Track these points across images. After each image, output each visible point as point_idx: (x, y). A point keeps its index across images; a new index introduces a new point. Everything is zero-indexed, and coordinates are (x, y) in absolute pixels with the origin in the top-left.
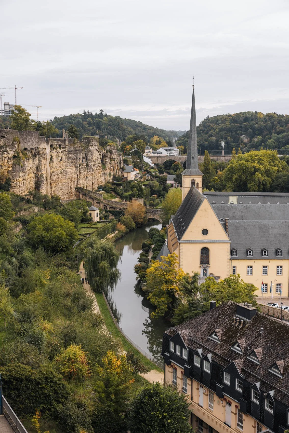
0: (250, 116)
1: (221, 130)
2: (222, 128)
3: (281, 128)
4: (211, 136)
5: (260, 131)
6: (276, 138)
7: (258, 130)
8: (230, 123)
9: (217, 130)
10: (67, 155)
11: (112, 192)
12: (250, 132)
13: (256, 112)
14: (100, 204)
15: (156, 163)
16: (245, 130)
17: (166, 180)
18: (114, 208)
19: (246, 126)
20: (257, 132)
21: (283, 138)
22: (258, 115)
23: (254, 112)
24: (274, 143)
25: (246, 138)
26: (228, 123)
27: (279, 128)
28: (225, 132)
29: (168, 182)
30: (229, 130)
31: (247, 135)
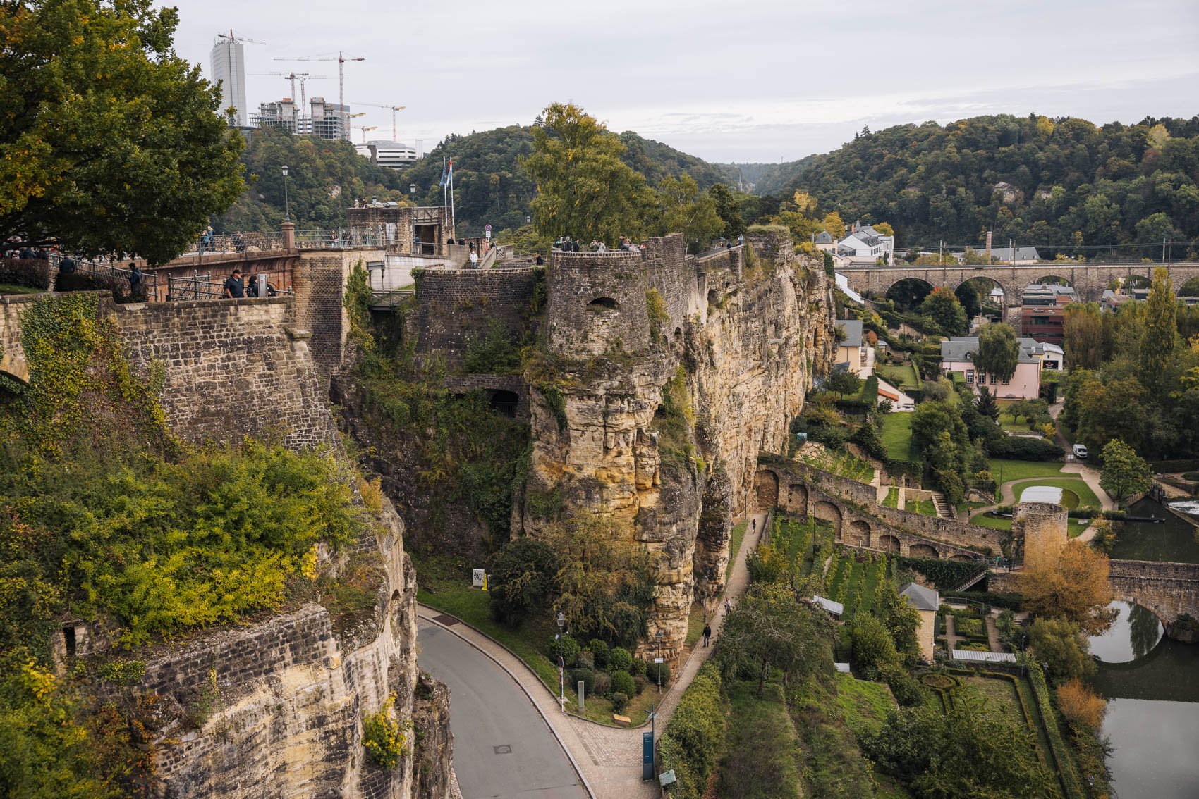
0: (1017, 127)
1: (932, 169)
2: (935, 163)
3: (1122, 162)
4: (902, 184)
5: (1055, 173)
6: (1110, 190)
7: (1046, 167)
8: (959, 150)
9: (922, 168)
10: (743, 326)
11: (851, 447)
12: (1024, 173)
13: (1033, 116)
14: (866, 528)
15: (865, 290)
16: (1007, 169)
17: (941, 360)
18: (932, 549)
19: (1009, 156)
20: (1046, 174)
21: (1136, 190)
22: (1040, 125)
23: (1027, 116)
24: (1109, 206)
25: (1010, 190)
26: (951, 149)
27: (1116, 163)
28: (943, 173)
29: (945, 365)
30: (955, 169)
31: (1014, 182)
